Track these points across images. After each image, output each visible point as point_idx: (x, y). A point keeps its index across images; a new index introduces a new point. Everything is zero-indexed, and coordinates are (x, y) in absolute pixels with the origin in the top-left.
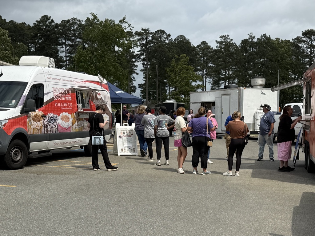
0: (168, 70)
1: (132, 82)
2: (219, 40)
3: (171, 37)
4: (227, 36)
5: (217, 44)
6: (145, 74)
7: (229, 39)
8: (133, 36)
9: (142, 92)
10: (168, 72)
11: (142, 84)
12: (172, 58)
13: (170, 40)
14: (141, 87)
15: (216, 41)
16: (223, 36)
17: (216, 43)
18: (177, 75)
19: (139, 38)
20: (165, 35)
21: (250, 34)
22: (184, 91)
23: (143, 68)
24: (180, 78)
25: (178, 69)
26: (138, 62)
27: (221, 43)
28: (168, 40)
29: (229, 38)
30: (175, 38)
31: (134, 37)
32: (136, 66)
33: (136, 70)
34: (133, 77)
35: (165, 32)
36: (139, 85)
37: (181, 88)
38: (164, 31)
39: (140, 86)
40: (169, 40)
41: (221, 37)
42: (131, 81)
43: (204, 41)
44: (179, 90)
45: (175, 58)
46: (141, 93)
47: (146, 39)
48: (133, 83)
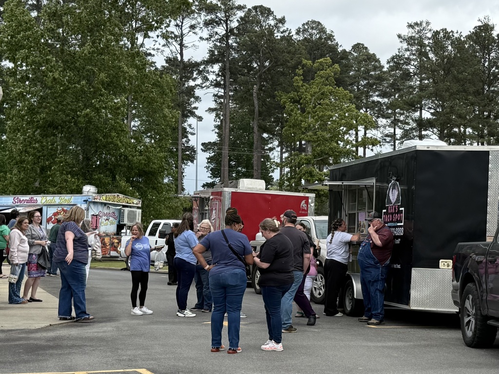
0: (284, 98)
1: (187, 137)
2: (407, 32)
3: (287, 26)
4: (424, 25)
5: (401, 42)
6: (219, 118)
7: (430, 30)
8: (193, 12)
9: (210, 160)
10: (285, 103)
11: (210, 142)
12: (295, 67)
13: (284, 32)
14: (209, 149)
15: (399, 36)
16: (416, 24)
17: (398, 40)
18: (309, 113)
19: (209, 17)
20: (271, 18)
21: (482, 19)
22: (327, 154)
23: (213, 105)
24: (317, 121)
25: (312, 96)
26: (202, 88)
27: (410, 41)
28: (278, 31)
29: (429, 28)
30: (299, 28)
31: (196, 15)
32: (197, 99)
33: (196, 108)
34: (190, 126)
35: (273, 12)
36: (203, 144)
37: (319, 145)
38: (270, 9)
39: (206, 146)
40: (282, 33)
41: (410, 26)
42: (185, 134)
43: (358, 44)
44: (313, 150)
45: (304, 66)
46: (208, 162)
47: (226, 22)
48: (189, 140)
